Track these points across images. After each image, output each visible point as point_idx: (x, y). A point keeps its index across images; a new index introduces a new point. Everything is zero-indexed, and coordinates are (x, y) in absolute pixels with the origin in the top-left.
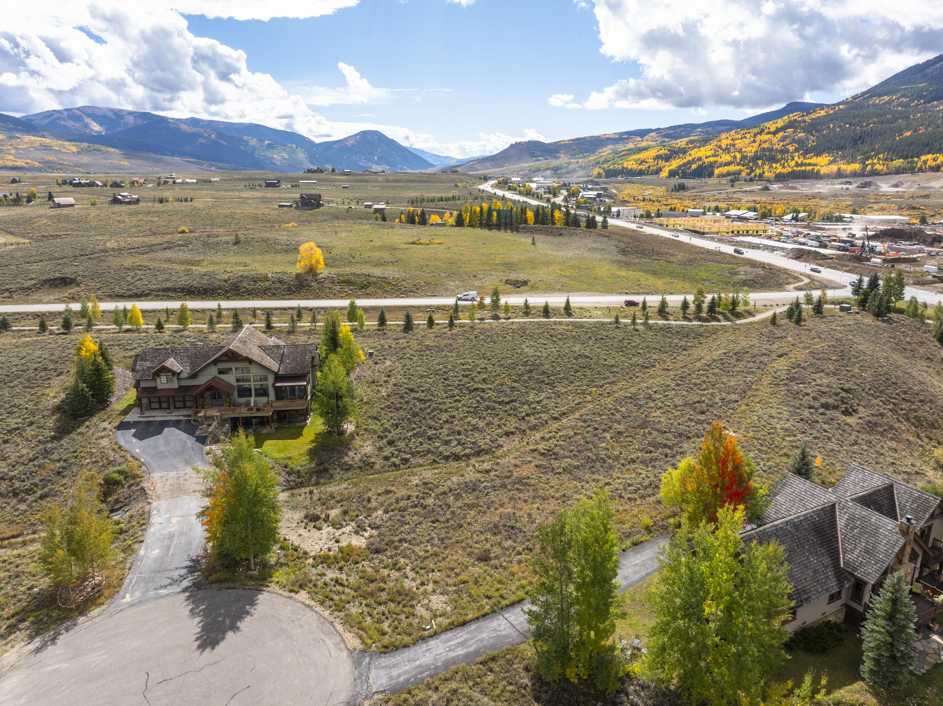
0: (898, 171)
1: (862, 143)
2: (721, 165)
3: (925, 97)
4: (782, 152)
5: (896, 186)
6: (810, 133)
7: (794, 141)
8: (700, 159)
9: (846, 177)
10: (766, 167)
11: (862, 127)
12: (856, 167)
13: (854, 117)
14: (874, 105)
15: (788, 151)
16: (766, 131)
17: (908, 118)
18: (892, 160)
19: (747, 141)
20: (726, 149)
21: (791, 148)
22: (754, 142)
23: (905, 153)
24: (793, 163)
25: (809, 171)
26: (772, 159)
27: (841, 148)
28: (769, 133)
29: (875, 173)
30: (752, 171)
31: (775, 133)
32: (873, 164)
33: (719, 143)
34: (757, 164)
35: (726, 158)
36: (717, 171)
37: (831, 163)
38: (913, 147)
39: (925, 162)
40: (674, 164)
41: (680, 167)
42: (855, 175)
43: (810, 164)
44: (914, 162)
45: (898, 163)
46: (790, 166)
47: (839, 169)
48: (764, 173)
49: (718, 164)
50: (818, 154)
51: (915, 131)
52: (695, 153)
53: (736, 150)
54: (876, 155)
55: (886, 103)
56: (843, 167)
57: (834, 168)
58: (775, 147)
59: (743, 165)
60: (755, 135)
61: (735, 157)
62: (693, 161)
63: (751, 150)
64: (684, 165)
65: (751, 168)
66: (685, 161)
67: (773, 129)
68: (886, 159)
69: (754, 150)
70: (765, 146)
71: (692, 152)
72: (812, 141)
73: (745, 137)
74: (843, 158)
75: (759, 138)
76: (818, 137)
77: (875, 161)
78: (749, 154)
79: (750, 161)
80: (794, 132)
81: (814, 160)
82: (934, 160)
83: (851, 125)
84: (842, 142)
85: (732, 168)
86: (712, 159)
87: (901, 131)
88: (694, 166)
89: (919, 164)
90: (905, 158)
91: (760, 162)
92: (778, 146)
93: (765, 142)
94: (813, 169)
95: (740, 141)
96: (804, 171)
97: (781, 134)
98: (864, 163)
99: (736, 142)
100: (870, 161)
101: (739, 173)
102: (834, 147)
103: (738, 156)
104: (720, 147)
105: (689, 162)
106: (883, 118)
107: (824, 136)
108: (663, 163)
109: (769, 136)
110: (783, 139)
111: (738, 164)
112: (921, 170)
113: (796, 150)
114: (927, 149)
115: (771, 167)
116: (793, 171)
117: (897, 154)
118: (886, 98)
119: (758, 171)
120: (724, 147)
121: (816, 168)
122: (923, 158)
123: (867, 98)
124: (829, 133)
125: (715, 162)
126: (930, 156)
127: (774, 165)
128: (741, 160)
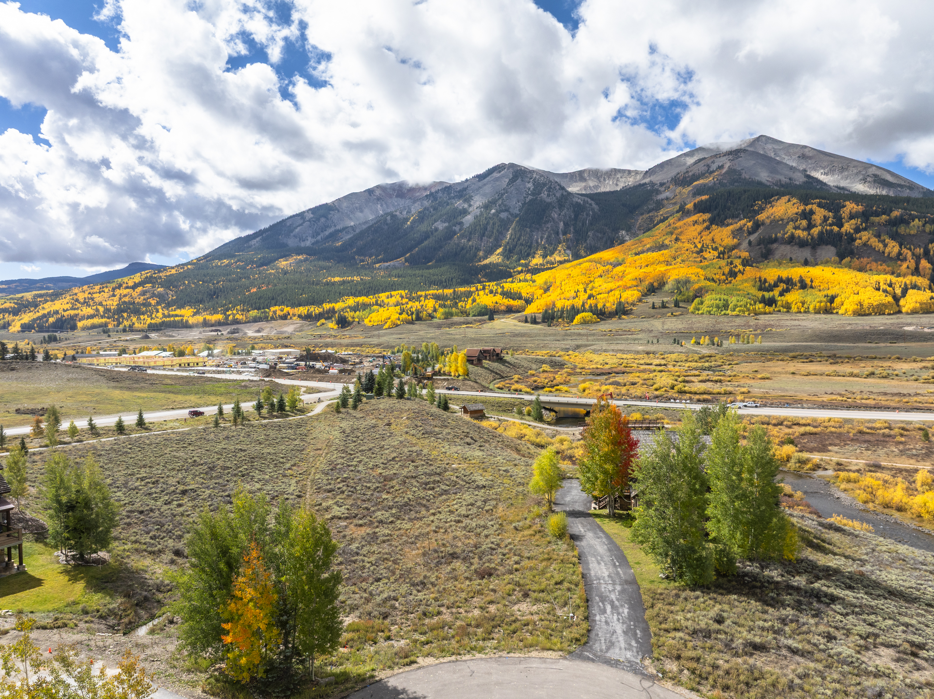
0: (256, 320)
1: (217, 297)
2: (83, 318)
3: (256, 262)
4: (144, 305)
5: (258, 331)
6: (168, 288)
7: (153, 295)
8: (57, 312)
9: (212, 325)
10: (134, 319)
11: (213, 284)
12: (219, 317)
13: (204, 275)
14: (217, 266)
15: (150, 304)
16: (124, 285)
17: (249, 278)
18: (248, 311)
19: (106, 295)
20: (85, 302)
21: (153, 302)
22: (114, 295)
23: (258, 305)
24: (160, 315)
25: (178, 321)
26: (137, 312)
27: (201, 301)
28: (127, 287)
29: (236, 322)
30: (119, 324)
31: (134, 287)
32: (234, 315)
33: (75, 297)
34: (122, 316)
35: (89, 311)
36: (80, 324)
37: (195, 314)
38: (262, 301)
39: (275, 312)
40: (27, 318)
41: (34, 320)
42: (219, 323)
43: (177, 316)
44: (266, 312)
45: (254, 313)
46: (159, 317)
47: (205, 319)
48: (134, 324)
49: (80, 317)
50: (181, 307)
51: (259, 288)
52: (49, 307)
53: (95, 304)
54: (234, 307)
55: (227, 265)
56: (208, 317)
57: (200, 318)
58: (137, 301)
59: (108, 318)
60: (114, 290)
61: (97, 310)
62: (49, 314)
63: (113, 303)
64: (38, 318)
65: (118, 320)
66: (40, 314)
67: (131, 284)
68: (243, 310)
69: (115, 303)
70: (126, 299)
71: (46, 306)
72: (171, 296)
73: (104, 291)
74: (205, 310)
75: (117, 292)
76: (176, 292)
77: (235, 312)
78: (112, 307)
79: (114, 314)
80: (153, 287)
81: (178, 312)
82: (282, 310)
83: (203, 282)
84: (200, 297)
85: (96, 321)
86: (72, 312)
87: (248, 288)
88: (51, 320)
89: (271, 314)
90: (259, 309)
91: (125, 315)
92: (141, 300)
93: (125, 296)
94: (182, 320)
95: (98, 295)
96: (174, 321)
97: (140, 289)
98: (225, 314)
99: (94, 295)
100: (230, 312)
101: (106, 324)
102: (193, 301)
103: (101, 309)
104: (77, 300)
105: (44, 316)
106: (229, 277)
107: (181, 291)
108: (11, 317)
109: (128, 290)
110: (144, 293)
111: (102, 317)
112: (273, 319)
113: (158, 303)
114: (273, 302)
115: (139, 319)
116: (163, 322)
117: (252, 306)
118: (226, 261)
119: (127, 323)
120: (82, 301)
121: (185, 318)
122: (273, 309)
123: (210, 260)
124: (186, 289)
125: (77, 315)
126: (277, 308)
127: (142, 317)
128: (104, 312)
